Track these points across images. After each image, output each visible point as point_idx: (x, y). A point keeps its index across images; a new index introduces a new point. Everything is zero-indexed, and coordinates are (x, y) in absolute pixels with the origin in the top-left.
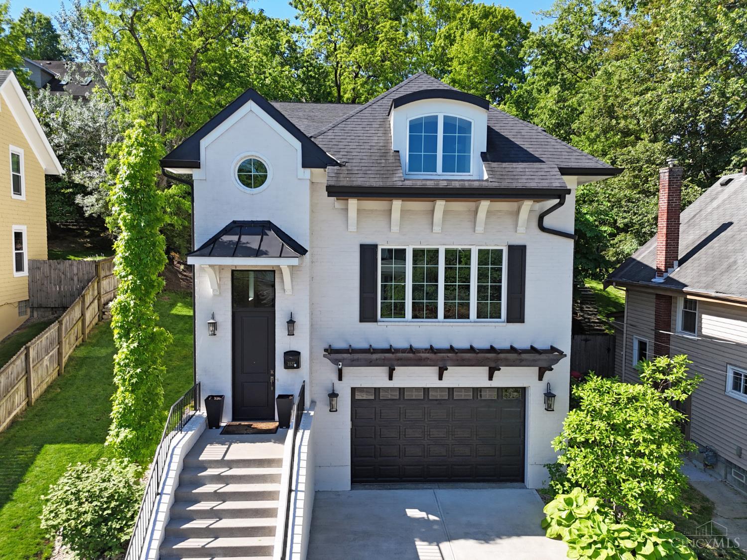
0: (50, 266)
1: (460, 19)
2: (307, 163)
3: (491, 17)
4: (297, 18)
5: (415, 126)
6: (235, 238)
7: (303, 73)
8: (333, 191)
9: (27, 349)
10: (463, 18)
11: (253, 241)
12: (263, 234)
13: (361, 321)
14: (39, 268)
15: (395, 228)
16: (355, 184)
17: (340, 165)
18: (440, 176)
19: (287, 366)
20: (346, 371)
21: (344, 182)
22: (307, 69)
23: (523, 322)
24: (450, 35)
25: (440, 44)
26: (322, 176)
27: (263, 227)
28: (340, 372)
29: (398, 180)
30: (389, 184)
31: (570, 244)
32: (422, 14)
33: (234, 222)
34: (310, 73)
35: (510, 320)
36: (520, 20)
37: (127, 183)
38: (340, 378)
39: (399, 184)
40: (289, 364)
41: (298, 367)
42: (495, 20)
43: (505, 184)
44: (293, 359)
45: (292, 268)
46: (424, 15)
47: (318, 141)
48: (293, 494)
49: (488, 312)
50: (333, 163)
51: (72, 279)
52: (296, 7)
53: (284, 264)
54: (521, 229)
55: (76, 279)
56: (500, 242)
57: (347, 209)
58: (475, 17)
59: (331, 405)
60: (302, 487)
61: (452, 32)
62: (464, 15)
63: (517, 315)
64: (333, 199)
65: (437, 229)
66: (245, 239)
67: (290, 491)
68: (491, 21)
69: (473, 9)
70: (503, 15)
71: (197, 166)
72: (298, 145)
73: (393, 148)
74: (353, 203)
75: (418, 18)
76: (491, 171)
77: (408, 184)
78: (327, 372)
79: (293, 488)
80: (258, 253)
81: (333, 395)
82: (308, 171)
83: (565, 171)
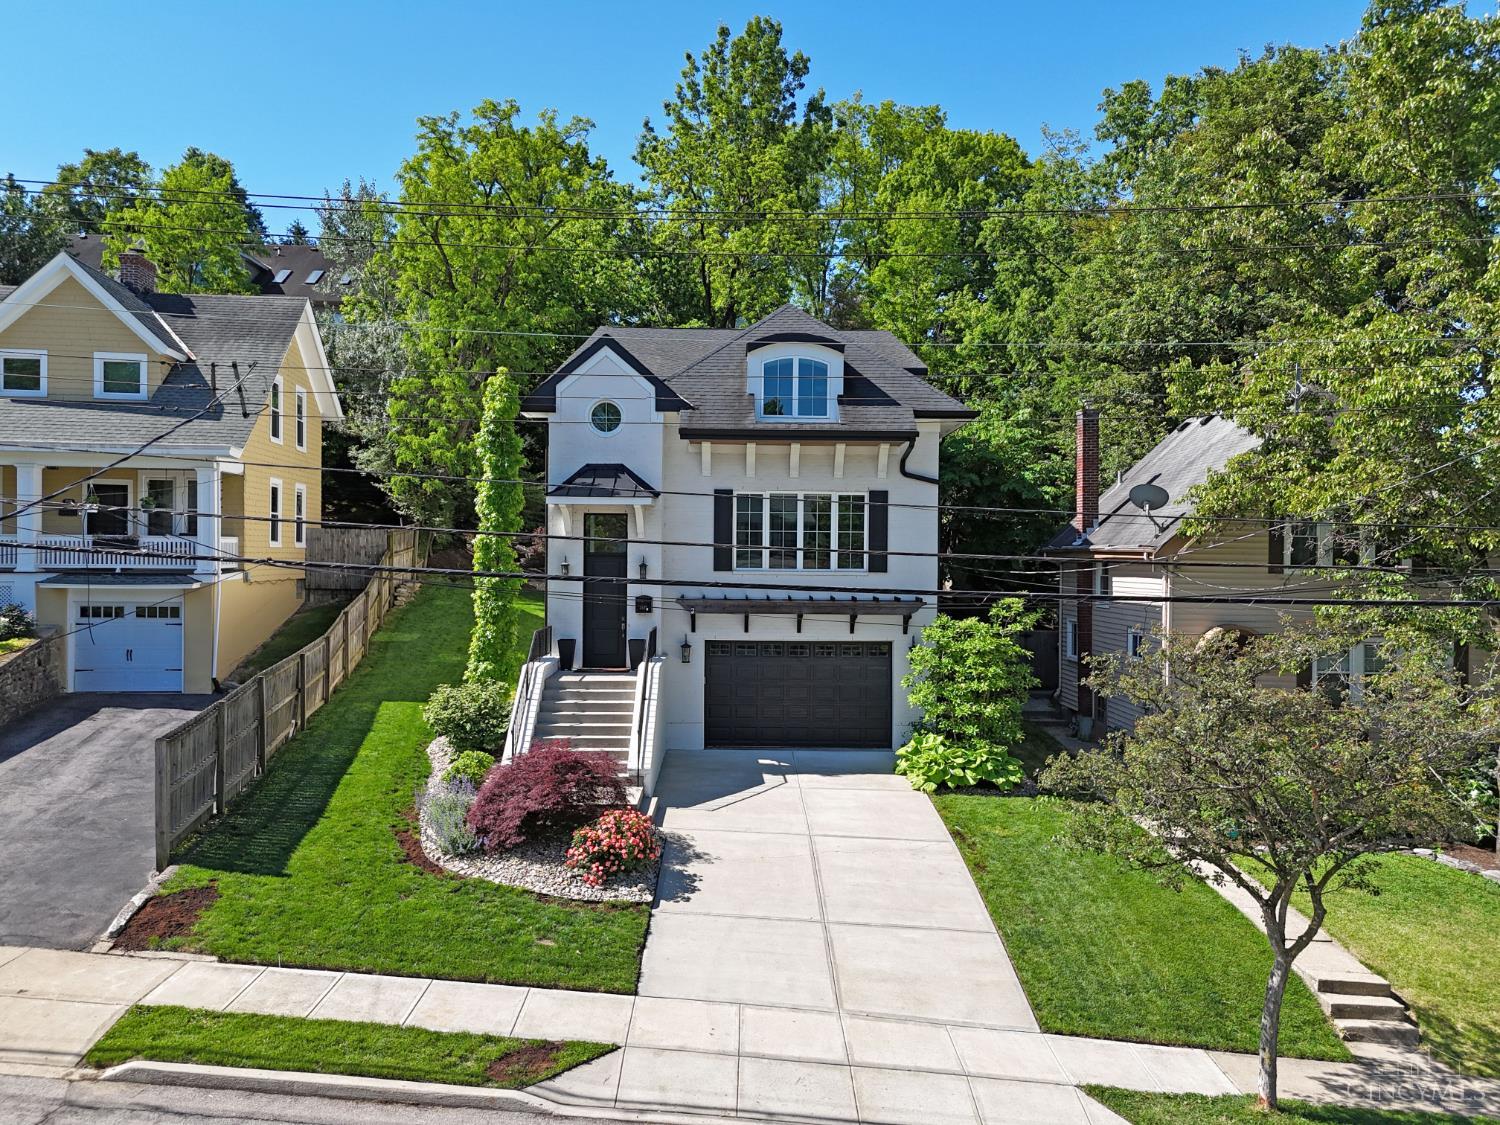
0: (332, 536)
1: (919, 157)
2: (660, 407)
3: (971, 155)
4: (643, 179)
5: (769, 369)
6: (590, 481)
7: (654, 267)
8: (685, 434)
9: (346, 614)
10: (924, 155)
11: (606, 483)
12: (617, 477)
13: (716, 569)
14: (319, 539)
15: (751, 472)
16: (707, 427)
17: (693, 408)
18: (794, 419)
19: (638, 610)
20: (701, 619)
21: (696, 426)
22: (660, 259)
23: (885, 571)
24: (902, 185)
25: (885, 200)
26: (676, 418)
27: (617, 470)
28: (693, 618)
29: (749, 423)
30: (740, 427)
31: (935, 489)
32: (855, 147)
33: (588, 465)
34: (663, 267)
35: (871, 569)
36: (1024, 157)
37: (492, 427)
38: (693, 630)
39: (751, 427)
40: (642, 608)
41: (650, 611)
42: (979, 159)
43: (856, 427)
44: (644, 605)
45: (645, 507)
46: (860, 150)
47: (671, 385)
48: (646, 702)
49: (850, 560)
50: (687, 406)
51: (358, 554)
52: (643, 164)
53: (638, 503)
54: (882, 474)
55: (363, 552)
56: (860, 488)
57: (700, 453)
58: (945, 154)
59: (684, 656)
60: (654, 696)
61: (904, 178)
62: (925, 151)
63: (879, 565)
64: (686, 441)
65: (794, 473)
66: (598, 481)
67: (644, 699)
68: (972, 162)
69: (942, 141)
70: (993, 150)
71: (553, 410)
72: (651, 389)
73: (748, 391)
74: (706, 446)
75: (847, 154)
76: (845, 414)
77: (759, 427)
78: (679, 621)
79: (647, 696)
80: (612, 493)
81: (686, 646)
82: (661, 414)
83: (918, 414)
